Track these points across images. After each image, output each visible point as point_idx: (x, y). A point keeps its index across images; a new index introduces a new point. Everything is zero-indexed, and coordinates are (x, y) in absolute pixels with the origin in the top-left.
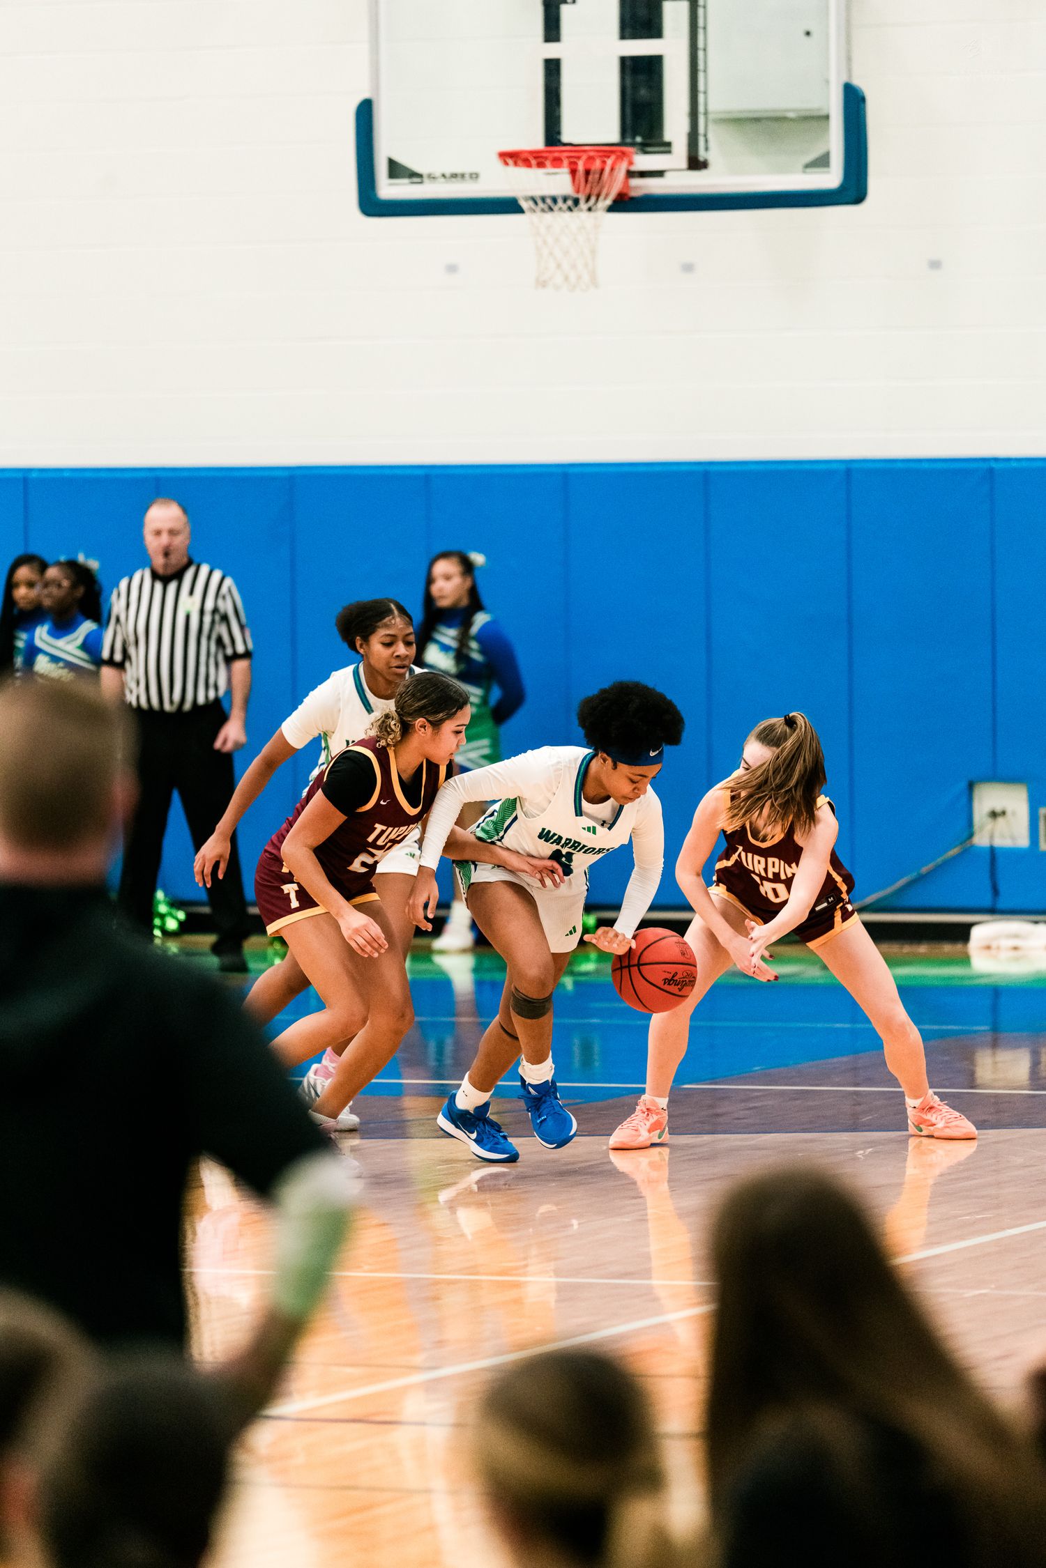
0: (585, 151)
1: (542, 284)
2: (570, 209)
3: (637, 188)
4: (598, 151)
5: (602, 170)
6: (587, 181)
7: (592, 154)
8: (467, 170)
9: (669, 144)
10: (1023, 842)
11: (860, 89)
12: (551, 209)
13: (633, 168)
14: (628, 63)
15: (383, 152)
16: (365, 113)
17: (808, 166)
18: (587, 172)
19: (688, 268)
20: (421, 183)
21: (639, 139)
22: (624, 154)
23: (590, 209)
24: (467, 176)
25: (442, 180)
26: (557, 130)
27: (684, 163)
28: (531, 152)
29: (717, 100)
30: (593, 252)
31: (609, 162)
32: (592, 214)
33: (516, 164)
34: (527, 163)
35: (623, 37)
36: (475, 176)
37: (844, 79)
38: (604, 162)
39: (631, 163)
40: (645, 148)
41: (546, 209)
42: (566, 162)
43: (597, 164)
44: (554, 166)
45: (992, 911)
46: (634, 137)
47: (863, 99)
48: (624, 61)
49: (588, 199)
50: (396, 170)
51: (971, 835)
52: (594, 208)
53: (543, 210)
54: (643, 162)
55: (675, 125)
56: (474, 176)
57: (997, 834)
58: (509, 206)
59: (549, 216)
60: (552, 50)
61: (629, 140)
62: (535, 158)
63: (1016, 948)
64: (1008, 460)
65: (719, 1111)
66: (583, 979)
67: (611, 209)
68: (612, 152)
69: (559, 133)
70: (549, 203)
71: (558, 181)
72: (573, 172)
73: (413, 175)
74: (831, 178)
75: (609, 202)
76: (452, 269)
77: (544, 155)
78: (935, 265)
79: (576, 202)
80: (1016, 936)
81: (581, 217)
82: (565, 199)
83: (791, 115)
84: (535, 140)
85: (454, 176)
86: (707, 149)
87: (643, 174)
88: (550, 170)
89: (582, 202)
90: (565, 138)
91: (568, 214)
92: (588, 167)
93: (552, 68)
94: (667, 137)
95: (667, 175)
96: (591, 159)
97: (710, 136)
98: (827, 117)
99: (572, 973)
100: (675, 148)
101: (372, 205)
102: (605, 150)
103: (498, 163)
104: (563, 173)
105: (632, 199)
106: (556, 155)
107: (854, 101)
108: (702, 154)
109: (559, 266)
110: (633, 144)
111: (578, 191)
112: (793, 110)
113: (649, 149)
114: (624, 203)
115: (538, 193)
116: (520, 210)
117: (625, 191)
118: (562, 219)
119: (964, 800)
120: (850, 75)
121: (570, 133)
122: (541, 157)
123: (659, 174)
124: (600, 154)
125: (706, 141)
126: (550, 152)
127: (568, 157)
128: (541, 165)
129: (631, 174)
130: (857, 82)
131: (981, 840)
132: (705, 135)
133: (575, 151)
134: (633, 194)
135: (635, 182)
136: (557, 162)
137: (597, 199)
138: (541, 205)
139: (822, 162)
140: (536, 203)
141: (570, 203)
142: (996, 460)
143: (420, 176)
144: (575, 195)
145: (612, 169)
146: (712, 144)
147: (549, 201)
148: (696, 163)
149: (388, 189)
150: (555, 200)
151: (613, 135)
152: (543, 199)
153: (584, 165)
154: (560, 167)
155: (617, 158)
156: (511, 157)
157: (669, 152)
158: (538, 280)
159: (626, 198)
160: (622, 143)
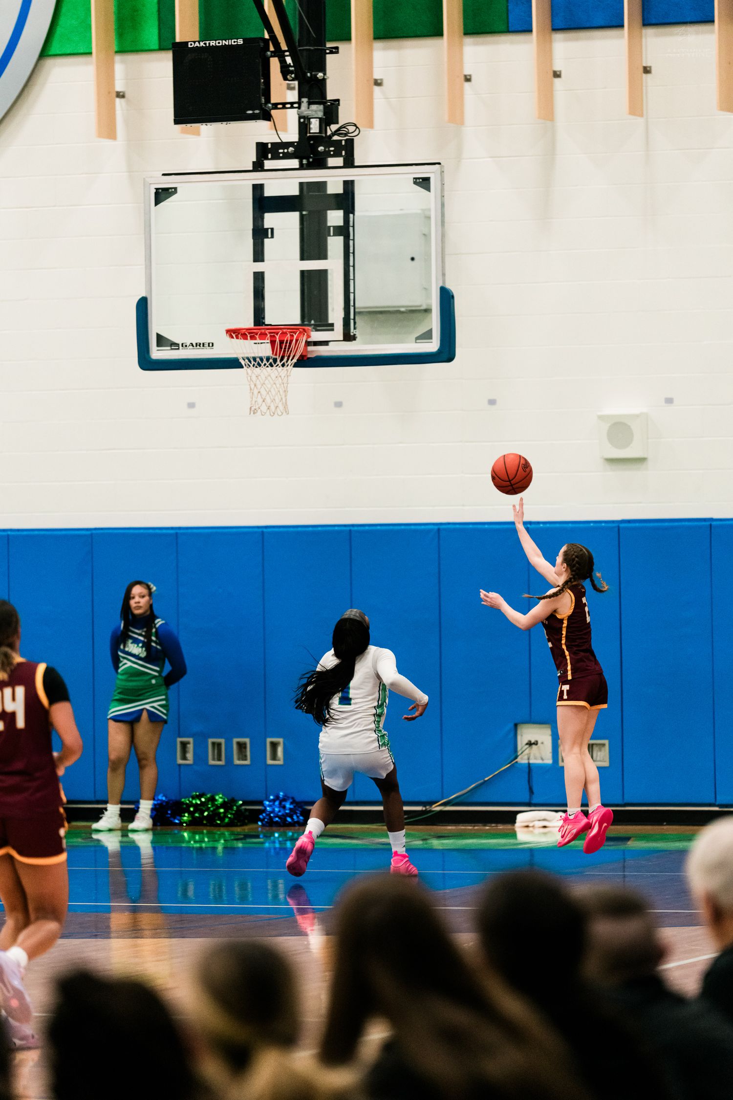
0: (281, 329)
1: (253, 411)
2: (271, 365)
3: (312, 351)
5: (291, 341)
6: (281, 348)
7: (284, 331)
8: (207, 341)
9: (332, 325)
10: (549, 761)
11: (451, 291)
12: (260, 365)
13: (309, 340)
14: (306, 274)
15: (155, 328)
16: (143, 306)
17: (417, 338)
18: (281, 342)
19: (339, 404)
20: (178, 349)
21: (313, 322)
22: (304, 330)
23: (283, 365)
24: (206, 345)
25: (191, 347)
26: (263, 316)
27: (341, 337)
28: (247, 329)
29: (362, 300)
30: (286, 391)
31: (295, 337)
32: (285, 368)
33: (237, 338)
34: (244, 337)
35: (302, 258)
37: (441, 284)
38: (292, 336)
39: (309, 336)
40: (316, 327)
41: (256, 364)
42: (269, 335)
43: (288, 337)
44: (260, 339)
45: (529, 804)
46: (310, 321)
47: (453, 297)
48: (302, 273)
49: (282, 360)
50: (161, 341)
51: (516, 757)
52: (286, 364)
53: (254, 366)
54: (316, 336)
55: (335, 313)
56: (211, 345)
57: (532, 757)
58: (233, 363)
59: (258, 370)
60: (259, 267)
61: (306, 323)
62: (249, 333)
63: (545, 827)
64: (538, 523)
67: (296, 365)
68: (298, 329)
69: (264, 318)
70: (257, 362)
71: (264, 349)
72: (273, 343)
73: (174, 345)
74: (433, 346)
75: (295, 360)
76: (191, 405)
77: (255, 331)
78: (492, 402)
79: (275, 360)
80: (544, 820)
81: (279, 369)
82: (268, 359)
84: (248, 322)
85: (198, 345)
86: (355, 328)
87: (316, 343)
88: (258, 341)
89: (278, 360)
90: (267, 321)
91: (270, 368)
92: (282, 339)
93: (259, 278)
94: (330, 321)
95: (331, 344)
96: (284, 334)
97: (357, 321)
98: (429, 310)
100: (335, 327)
101: (147, 363)
102: (293, 328)
103: (228, 338)
104: (267, 343)
105: (309, 359)
106: (261, 331)
107: (447, 298)
108: (352, 331)
109: (264, 400)
110: (310, 325)
111: (276, 355)
112: (403, 307)
113: (318, 328)
114: (304, 362)
115: (251, 355)
116: (242, 367)
117: (304, 354)
118: (265, 372)
119: (512, 734)
120: (443, 281)
121: (270, 318)
122: (254, 333)
124: (289, 330)
125: (355, 323)
126: (258, 329)
127: (270, 333)
128: (252, 338)
129: (308, 344)
130: (448, 286)
131: (522, 760)
132: (354, 319)
133: (273, 329)
134: (309, 356)
135: (310, 348)
136: (263, 336)
137: (288, 359)
138: (253, 362)
139: (428, 335)
140: (250, 361)
141: (271, 361)
142: (531, 523)
143: (177, 345)
144: (274, 357)
145: (297, 340)
146: (358, 326)
147: (258, 360)
148: (348, 337)
149: (157, 353)
150: (262, 359)
151: (297, 320)
152: (255, 359)
153: (279, 338)
154: (265, 339)
155: (300, 333)
156: (234, 333)
157: (333, 330)
158: (251, 408)
159: (305, 358)
160: (302, 324)
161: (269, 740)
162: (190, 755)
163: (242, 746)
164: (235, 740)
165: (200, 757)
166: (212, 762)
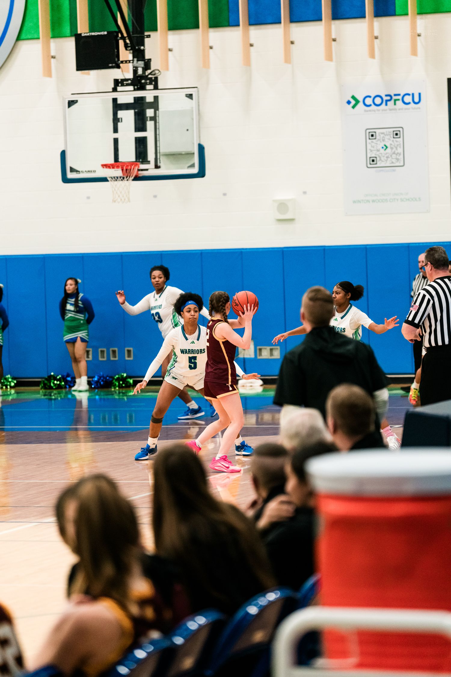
0: (125, 164)
1: (114, 201)
2: (122, 180)
3: (141, 174)
4: (129, 164)
5: (131, 169)
6: (126, 172)
7: (128, 164)
8: (92, 169)
9: (149, 162)
10: (253, 356)
11: (203, 145)
12: (116, 180)
13: (140, 168)
15: (69, 165)
16: (63, 154)
17: (189, 167)
18: (126, 170)
19: (155, 196)
21: (141, 160)
22: (137, 164)
23: (127, 180)
24: (92, 171)
25: (85, 172)
27: (154, 167)
28: (111, 164)
29: (163, 149)
30: (129, 192)
31: (133, 167)
32: (128, 181)
33: (106, 168)
34: (109, 167)
35: (136, 131)
36: (95, 171)
37: (198, 142)
38: (131, 167)
39: (139, 167)
40: (142, 163)
41: (115, 180)
42: (120, 167)
43: (129, 167)
44: (117, 168)
46: (139, 160)
47: (204, 148)
48: (136, 138)
49: (127, 177)
50: (72, 170)
52: (128, 180)
53: (114, 181)
54: (142, 166)
55: (151, 156)
58: (105, 180)
59: (116, 182)
60: (116, 136)
61: (138, 160)
62: (112, 166)
63: (251, 386)
64: (246, 249)
65: (169, 433)
66: (129, 397)
67: (133, 180)
68: (134, 164)
69: (118, 159)
70: (116, 179)
71: (118, 172)
72: (122, 170)
73: (77, 171)
74: (195, 170)
75: (133, 178)
76: (88, 198)
77: (114, 165)
78: (225, 194)
79: (124, 178)
80: (251, 383)
81: (125, 182)
82: (120, 177)
83: (183, 153)
84: (111, 161)
85: (89, 171)
86: (160, 163)
87: (142, 170)
89: (125, 178)
90: (120, 160)
91: (121, 182)
92: (127, 168)
93: (116, 141)
94: (149, 159)
95: (149, 170)
96: (127, 166)
97: (161, 159)
98: (194, 153)
99: (126, 396)
100: (151, 162)
101: (66, 180)
102: (132, 163)
103: (101, 168)
104: (119, 170)
105: (139, 177)
106: (118, 165)
107: (201, 149)
108: (159, 164)
109: (119, 196)
110: (139, 162)
111: (124, 175)
112: (183, 152)
113: (144, 163)
114: (137, 178)
115: (113, 176)
116: (108, 181)
117: (137, 175)
118: (120, 183)
120: (200, 140)
121: (121, 159)
123: (147, 170)
125: (160, 161)
126: (116, 164)
127: (121, 166)
128: (113, 168)
129: (139, 170)
130: (202, 143)
131: (241, 356)
132: (160, 159)
133: (123, 164)
134: (140, 176)
135: (140, 172)
136: (118, 167)
137: (129, 177)
138: (113, 179)
139: (193, 166)
140: (112, 179)
141: (122, 178)
142: (243, 249)
143: (79, 172)
145: (133, 169)
146: (161, 161)
147: (116, 178)
148: (157, 167)
149: (70, 175)
150: (117, 178)
151: (134, 159)
152: (114, 177)
153: (126, 167)
154: (119, 168)
155: (135, 166)
156: (105, 166)
157: (149, 164)
158: (113, 200)
159: (137, 177)
160: (136, 161)
161: (126, 349)
162: (90, 356)
163: (114, 352)
164: (111, 349)
165: (95, 357)
166: (100, 359)
